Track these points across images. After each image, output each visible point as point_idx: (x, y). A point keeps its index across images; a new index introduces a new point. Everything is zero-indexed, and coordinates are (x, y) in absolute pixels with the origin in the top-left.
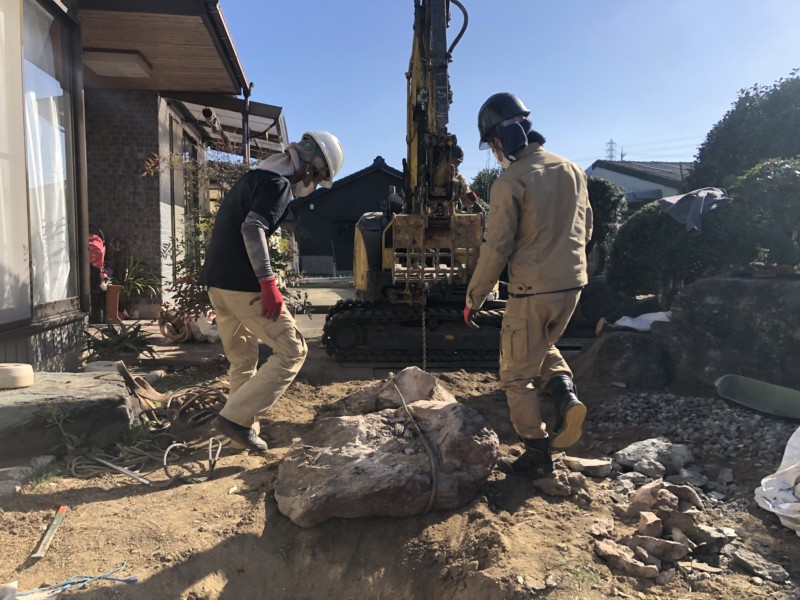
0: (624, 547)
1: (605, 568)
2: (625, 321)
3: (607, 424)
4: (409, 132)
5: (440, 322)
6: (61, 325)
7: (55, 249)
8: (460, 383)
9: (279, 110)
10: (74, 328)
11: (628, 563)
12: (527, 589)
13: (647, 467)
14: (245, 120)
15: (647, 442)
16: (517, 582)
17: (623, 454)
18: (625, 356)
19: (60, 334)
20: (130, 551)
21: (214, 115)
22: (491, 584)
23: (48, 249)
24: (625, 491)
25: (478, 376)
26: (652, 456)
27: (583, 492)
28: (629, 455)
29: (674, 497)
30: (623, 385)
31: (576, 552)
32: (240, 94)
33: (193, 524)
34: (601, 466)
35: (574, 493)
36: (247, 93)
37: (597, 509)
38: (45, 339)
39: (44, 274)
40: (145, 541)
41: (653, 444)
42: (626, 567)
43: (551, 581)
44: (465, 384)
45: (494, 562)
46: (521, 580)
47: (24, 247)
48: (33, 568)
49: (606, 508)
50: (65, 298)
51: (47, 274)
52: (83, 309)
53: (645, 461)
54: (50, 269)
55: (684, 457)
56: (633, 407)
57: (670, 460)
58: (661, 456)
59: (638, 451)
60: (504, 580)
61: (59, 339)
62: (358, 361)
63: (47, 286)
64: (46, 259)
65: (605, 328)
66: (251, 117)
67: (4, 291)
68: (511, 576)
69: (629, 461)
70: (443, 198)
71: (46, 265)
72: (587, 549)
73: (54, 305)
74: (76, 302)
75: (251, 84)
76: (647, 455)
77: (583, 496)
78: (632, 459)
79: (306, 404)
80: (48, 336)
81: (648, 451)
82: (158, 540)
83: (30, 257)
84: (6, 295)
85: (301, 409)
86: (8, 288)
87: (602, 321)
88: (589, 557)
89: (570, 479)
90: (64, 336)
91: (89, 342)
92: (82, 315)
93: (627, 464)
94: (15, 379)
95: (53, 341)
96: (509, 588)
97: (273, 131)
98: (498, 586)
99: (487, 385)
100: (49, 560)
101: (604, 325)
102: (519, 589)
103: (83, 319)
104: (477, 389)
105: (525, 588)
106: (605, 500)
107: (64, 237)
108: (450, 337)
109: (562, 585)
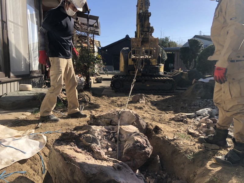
0: (196, 131)
1: (190, 136)
2: (201, 80)
3: (194, 107)
4: (137, 23)
5: (146, 81)
6: (37, 77)
7: (35, 56)
8: (151, 97)
9: (98, 17)
10: (40, 79)
11: (197, 134)
12: (169, 139)
13: (205, 115)
14: (88, 21)
15: (205, 109)
16: (166, 138)
17: (198, 112)
18: (201, 89)
19: (37, 80)
20: (62, 127)
21: (79, 20)
22: (159, 138)
23: (33, 56)
24: (198, 120)
25: (156, 96)
26: (206, 112)
27: (186, 119)
28: (200, 112)
29: (212, 121)
30: (200, 98)
31: (182, 132)
32: (86, 13)
33: (77, 123)
34: (191, 115)
35: (183, 120)
36: (89, 12)
37: (189, 124)
38: (33, 81)
39: (32, 62)
40: (65, 126)
41: (207, 109)
42: (196, 136)
43: (175, 138)
44: (152, 98)
45: (159, 133)
46: (167, 137)
47: (27, 54)
48: (37, 129)
49: (192, 124)
50: (38, 70)
51: (33, 62)
52: (43, 74)
53: (204, 113)
54: (34, 61)
55: (216, 113)
56: (202, 102)
57: (212, 113)
58: (209, 112)
59: (202, 111)
60: (162, 137)
61: (36, 81)
62: (121, 92)
63: (33, 66)
64: (33, 58)
65: (195, 82)
66: (90, 20)
67: (22, 66)
68: (164, 136)
69: (200, 114)
70: (147, 32)
71: (33, 60)
72: (186, 132)
73: (35, 71)
74: (41, 71)
75: (90, 10)
76: (205, 112)
77: (186, 121)
78: (200, 113)
79: (106, 101)
80: (34, 80)
81: (205, 111)
82: (69, 125)
83: (29, 57)
84: (22, 68)
85: (105, 102)
86: (23, 65)
87: (194, 80)
88: (186, 133)
89: (182, 116)
90: (38, 81)
91: (44, 83)
92: (42, 75)
93: (199, 114)
94: (27, 88)
95: (35, 82)
96: (163, 139)
97: (96, 24)
98: (160, 138)
99: (159, 98)
100: (41, 128)
101: (195, 81)
102: (166, 139)
103: (42, 76)
104: (156, 99)
105: (168, 139)
106: (192, 122)
107: (37, 52)
108: (148, 85)
109: (178, 139)
